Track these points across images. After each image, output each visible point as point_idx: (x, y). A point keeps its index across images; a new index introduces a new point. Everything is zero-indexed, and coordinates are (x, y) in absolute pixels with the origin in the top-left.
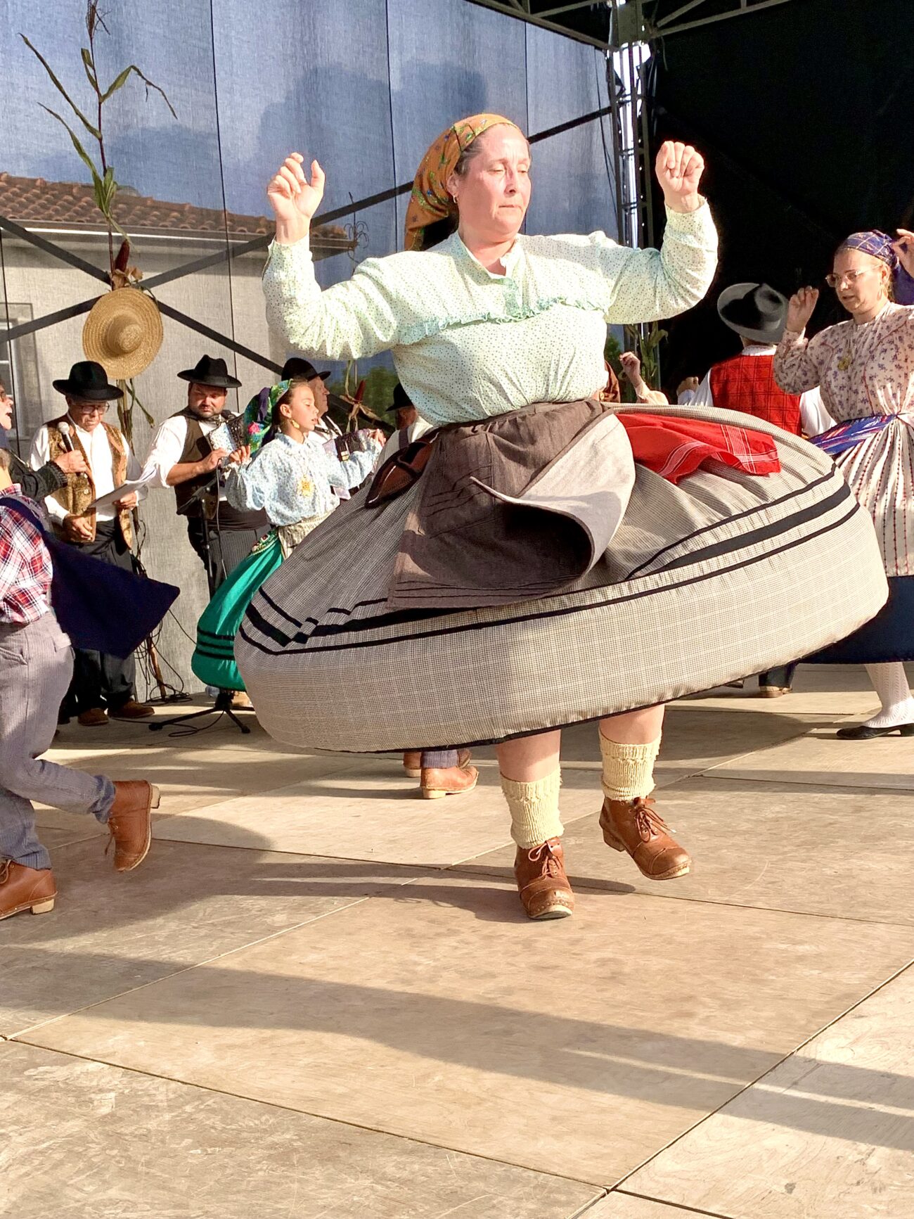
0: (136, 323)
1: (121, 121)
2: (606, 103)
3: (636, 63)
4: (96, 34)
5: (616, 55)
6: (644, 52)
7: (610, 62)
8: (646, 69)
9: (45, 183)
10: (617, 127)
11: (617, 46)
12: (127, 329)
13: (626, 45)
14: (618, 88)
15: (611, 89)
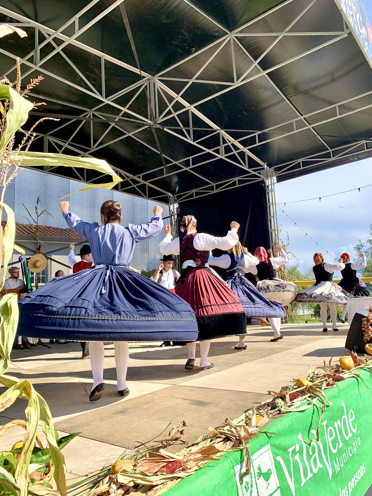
0: (40, 261)
1: (45, 220)
2: (169, 216)
3: (175, 207)
4: (38, 204)
5: (172, 207)
6: (176, 205)
7: (170, 207)
8: (177, 209)
9: (61, 229)
10: (171, 220)
11: (171, 204)
12: (38, 263)
13: (173, 204)
14: (171, 213)
15: (170, 213)
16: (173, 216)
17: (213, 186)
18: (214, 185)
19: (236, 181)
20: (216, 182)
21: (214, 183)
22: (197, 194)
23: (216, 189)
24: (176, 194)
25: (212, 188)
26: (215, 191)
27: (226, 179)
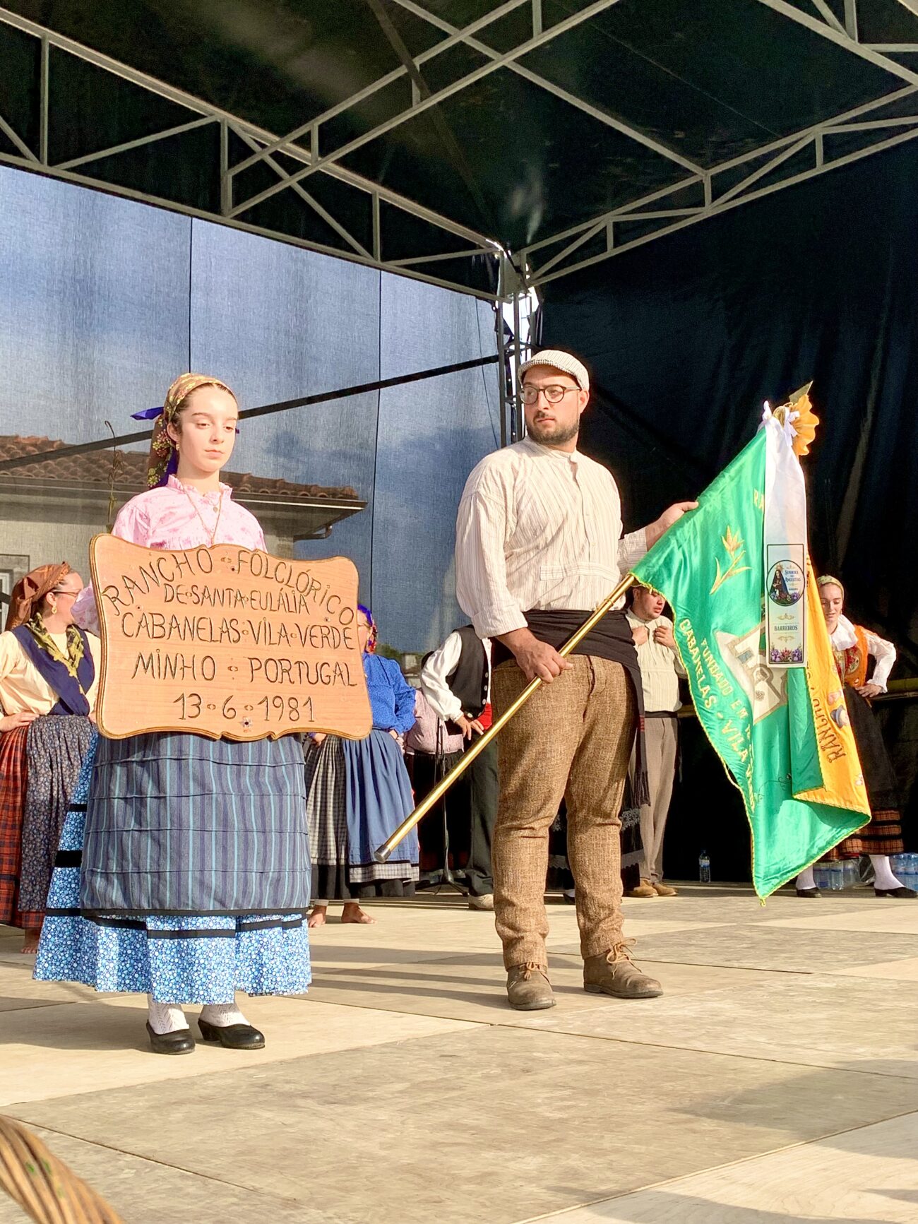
5: (507, 308)
7: (497, 312)
10: (504, 375)
11: (503, 296)
13: (511, 296)
14: (506, 338)
15: (499, 339)
16: (512, 353)
17: (699, 186)
18: (704, 176)
19: (813, 144)
20: (715, 161)
21: (705, 166)
22: (623, 232)
23: (714, 198)
24: (527, 246)
25: (694, 197)
26: (710, 209)
27: (763, 139)
